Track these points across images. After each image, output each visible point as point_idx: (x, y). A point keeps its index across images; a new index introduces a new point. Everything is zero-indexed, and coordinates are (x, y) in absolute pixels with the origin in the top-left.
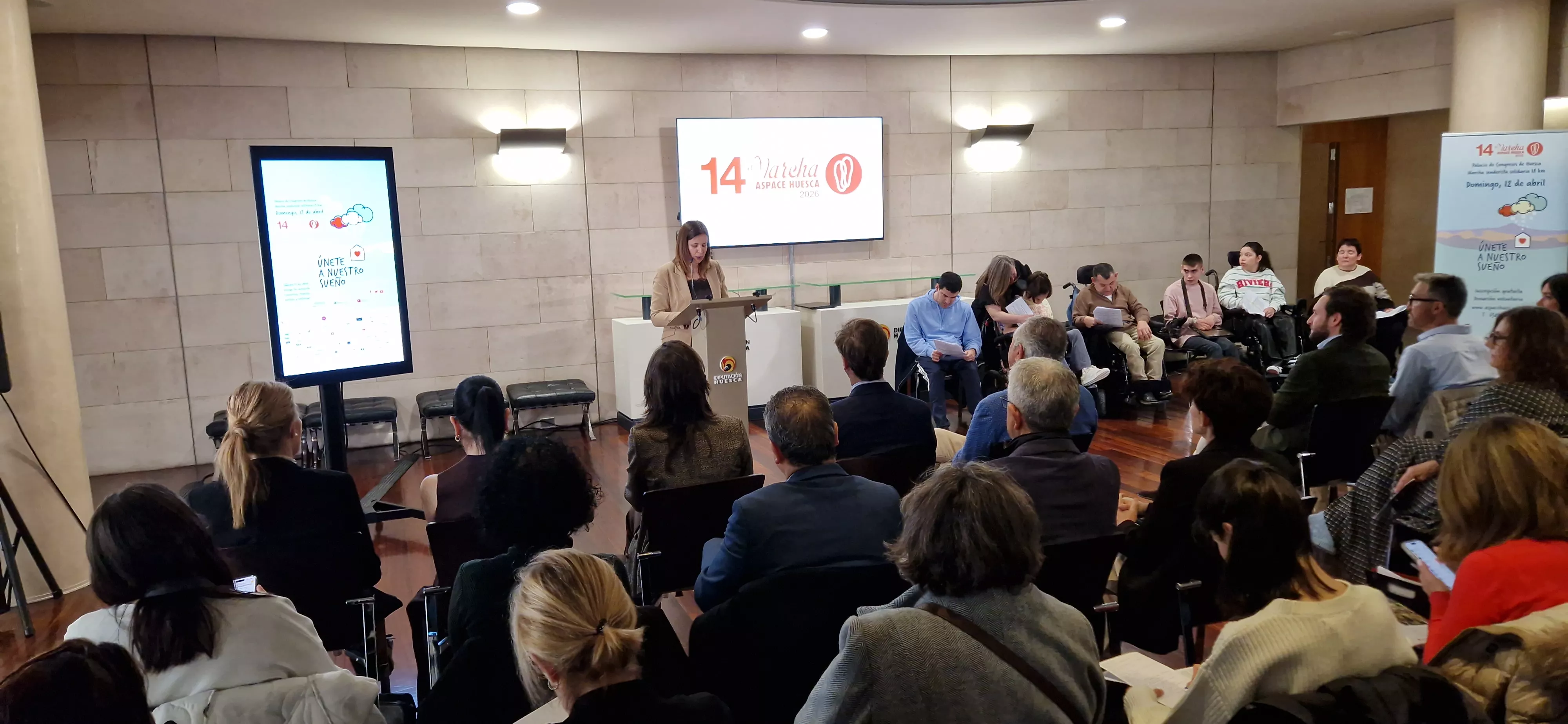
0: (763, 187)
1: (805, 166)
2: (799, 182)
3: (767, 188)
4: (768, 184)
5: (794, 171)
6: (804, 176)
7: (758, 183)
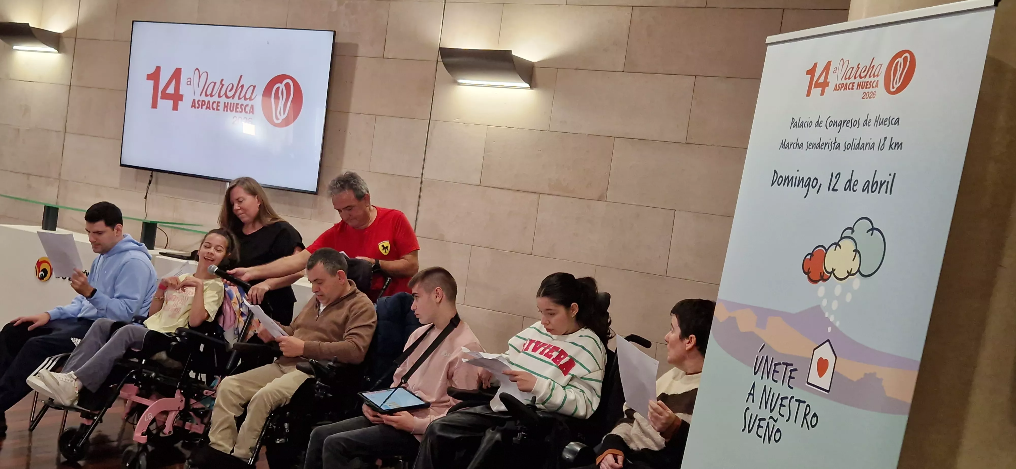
0: (198, 106)
1: (242, 86)
2: (234, 104)
3: (202, 108)
4: (204, 103)
5: (230, 91)
6: (239, 98)
7: (194, 101)
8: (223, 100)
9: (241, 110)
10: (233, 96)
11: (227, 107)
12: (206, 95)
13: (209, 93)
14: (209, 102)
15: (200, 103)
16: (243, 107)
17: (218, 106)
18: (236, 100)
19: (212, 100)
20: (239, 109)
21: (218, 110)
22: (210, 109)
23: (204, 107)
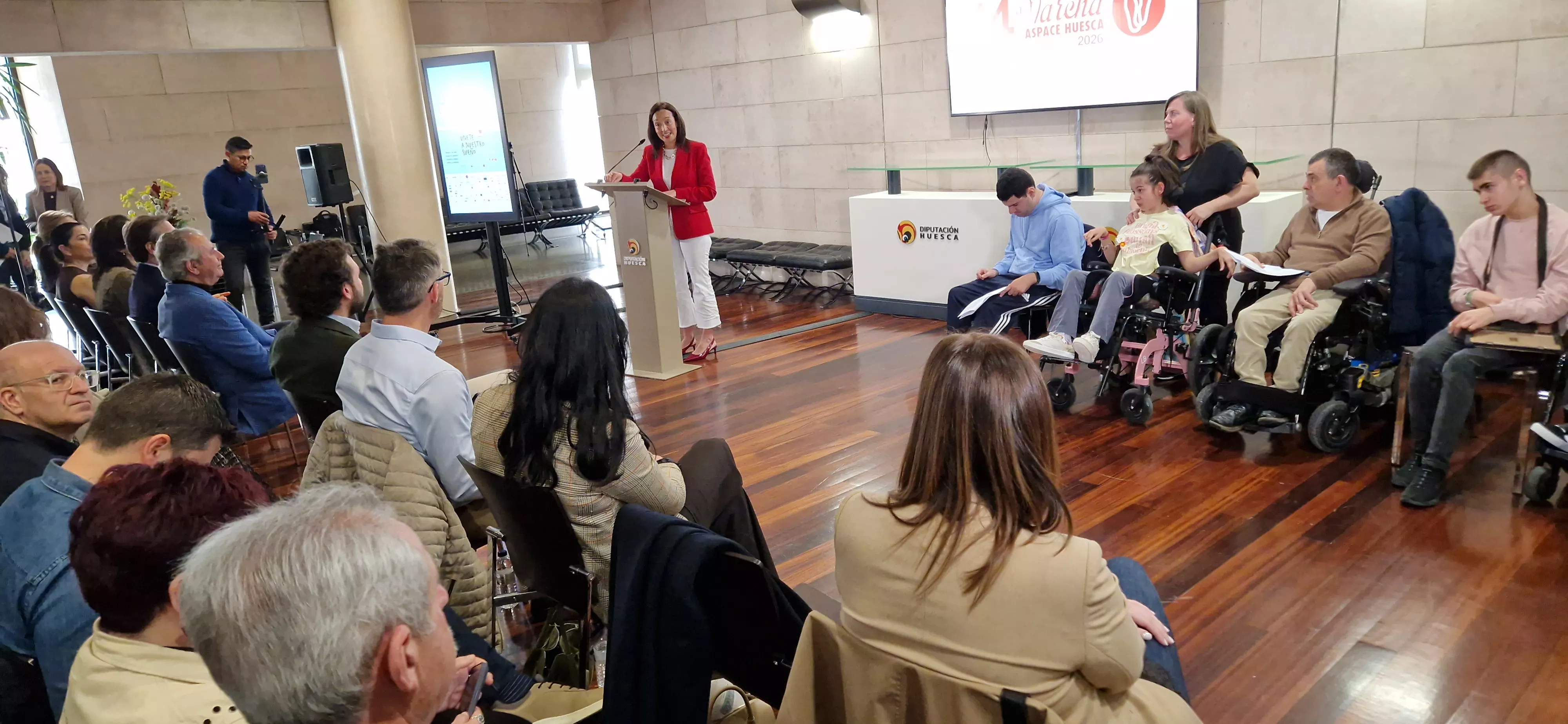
0: (1033, 35)
2: (1077, 23)
3: (1038, 36)
4: (1040, 30)
5: (1071, 9)
6: (1083, 15)
7: (1028, 30)
8: (1064, 21)
9: (1087, 28)
10: (1076, 15)
11: (1069, 28)
12: (1042, 21)
13: (1045, 18)
14: (1046, 28)
15: (1036, 31)
16: (1089, 24)
17: (1058, 29)
18: (1079, 19)
19: (1049, 25)
20: (1085, 27)
21: (1058, 33)
22: (1048, 34)
23: (1042, 34)
